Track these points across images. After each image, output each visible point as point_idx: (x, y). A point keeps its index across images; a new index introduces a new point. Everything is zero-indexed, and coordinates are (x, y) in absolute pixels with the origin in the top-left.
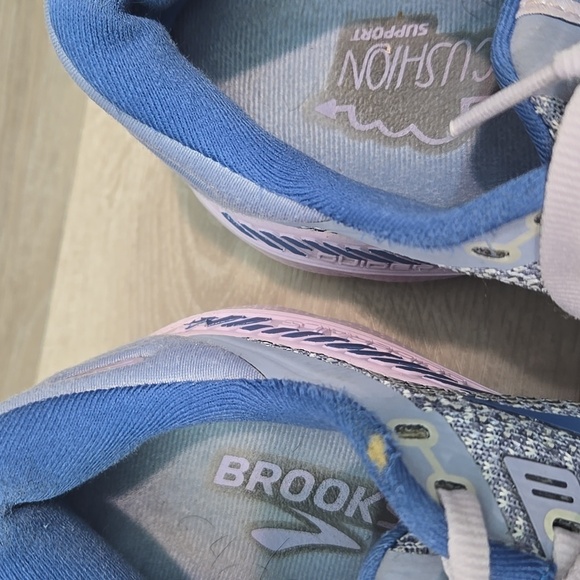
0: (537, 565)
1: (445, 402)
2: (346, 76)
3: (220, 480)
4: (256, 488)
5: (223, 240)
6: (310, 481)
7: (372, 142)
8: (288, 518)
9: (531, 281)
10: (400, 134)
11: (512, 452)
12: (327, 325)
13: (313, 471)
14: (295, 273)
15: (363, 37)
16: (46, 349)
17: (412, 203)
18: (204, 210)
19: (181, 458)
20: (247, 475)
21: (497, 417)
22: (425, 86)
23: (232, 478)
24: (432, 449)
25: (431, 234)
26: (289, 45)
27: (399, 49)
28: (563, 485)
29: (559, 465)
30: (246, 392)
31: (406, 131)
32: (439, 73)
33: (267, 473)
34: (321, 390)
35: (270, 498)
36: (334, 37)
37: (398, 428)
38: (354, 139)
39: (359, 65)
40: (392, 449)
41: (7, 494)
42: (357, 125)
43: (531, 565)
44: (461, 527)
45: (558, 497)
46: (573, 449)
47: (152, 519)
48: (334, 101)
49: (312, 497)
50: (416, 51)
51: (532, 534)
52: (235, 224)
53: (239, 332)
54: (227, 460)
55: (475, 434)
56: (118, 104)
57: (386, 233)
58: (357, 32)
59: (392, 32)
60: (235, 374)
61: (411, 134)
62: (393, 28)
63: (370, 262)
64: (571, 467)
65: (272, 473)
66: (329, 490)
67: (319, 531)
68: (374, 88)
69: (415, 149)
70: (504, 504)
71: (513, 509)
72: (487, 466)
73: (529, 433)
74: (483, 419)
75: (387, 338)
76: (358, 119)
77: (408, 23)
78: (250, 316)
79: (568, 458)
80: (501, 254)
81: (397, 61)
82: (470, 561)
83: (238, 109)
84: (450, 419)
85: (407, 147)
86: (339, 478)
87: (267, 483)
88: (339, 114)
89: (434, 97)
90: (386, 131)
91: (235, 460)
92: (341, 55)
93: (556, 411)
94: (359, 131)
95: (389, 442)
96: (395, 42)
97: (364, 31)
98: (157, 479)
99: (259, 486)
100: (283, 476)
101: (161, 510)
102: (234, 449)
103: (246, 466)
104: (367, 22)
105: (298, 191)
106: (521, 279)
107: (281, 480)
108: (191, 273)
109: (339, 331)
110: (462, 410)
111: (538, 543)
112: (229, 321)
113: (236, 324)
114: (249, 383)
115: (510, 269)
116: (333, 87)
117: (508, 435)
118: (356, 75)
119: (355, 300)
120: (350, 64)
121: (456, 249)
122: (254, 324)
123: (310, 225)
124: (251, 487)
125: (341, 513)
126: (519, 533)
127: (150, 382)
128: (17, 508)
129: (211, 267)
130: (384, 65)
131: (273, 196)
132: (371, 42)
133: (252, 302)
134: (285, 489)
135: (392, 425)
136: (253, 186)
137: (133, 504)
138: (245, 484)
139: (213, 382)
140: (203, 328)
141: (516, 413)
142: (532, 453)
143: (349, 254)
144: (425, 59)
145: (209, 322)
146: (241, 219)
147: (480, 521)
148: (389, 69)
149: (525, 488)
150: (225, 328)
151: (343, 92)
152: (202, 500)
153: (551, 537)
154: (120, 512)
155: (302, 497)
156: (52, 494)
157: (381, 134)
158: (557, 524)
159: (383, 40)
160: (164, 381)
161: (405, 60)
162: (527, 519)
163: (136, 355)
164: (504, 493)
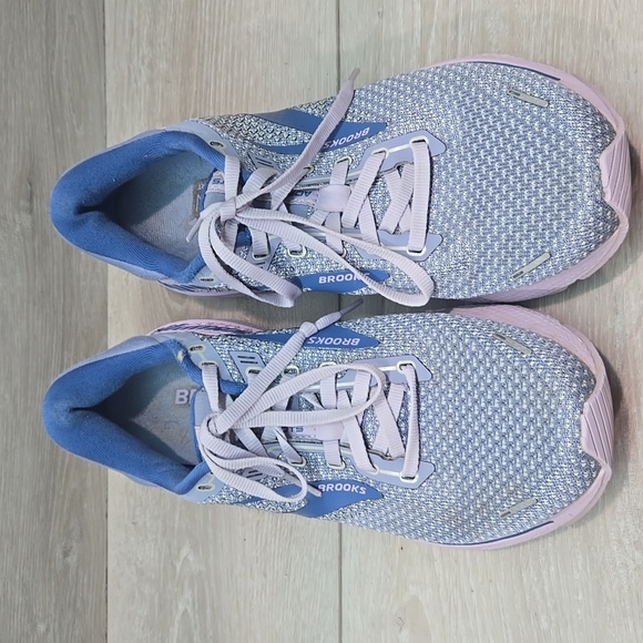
0: (242, 385)
3: (177, 402)
11: (233, 349)
19: (158, 395)
20: (188, 397)
23: (182, 400)
24: (203, 353)
28: (254, 358)
29: (252, 352)
30: (153, 350)
36: (190, 190)
37: (190, 349)
40: (187, 354)
41: (69, 403)
43: (237, 385)
44: (206, 375)
45: (251, 362)
46: (259, 345)
51: (240, 376)
54: (179, 392)
58: (200, 185)
64: (257, 351)
71: (233, 369)
73: (241, 342)
79: (257, 348)
82: (210, 385)
84: (212, 342)
91: (182, 391)
92: (195, 198)
97: (202, 185)
102: (180, 386)
103: (187, 393)
104: (203, 180)
111: (243, 379)
114: (154, 347)
116: (194, 212)
122: (177, 327)
126: (236, 376)
128: (76, 409)
138: (188, 401)
142: (241, 349)
147: (215, 373)
149: (238, 361)
152: (173, 413)
153: (248, 376)
158: (251, 371)
162: (239, 371)
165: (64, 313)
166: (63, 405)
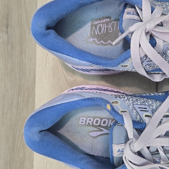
0: (142, 124)
1: (121, 96)
2: (93, 32)
3: (80, 123)
4: (88, 124)
5: (73, 72)
6: (99, 120)
7: (101, 46)
8: (96, 129)
9: (134, 70)
10: (107, 43)
11: (135, 104)
12: (98, 86)
13: (100, 118)
14: (90, 76)
15: (96, 23)
16: (36, 103)
17: (109, 59)
18: (67, 65)
19: (71, 120)
20: (86, 121)
21: (132, 98)
22: (111, 32)
23: (83, 122)
24: (119, 105)
25: (112, 64)
26: (80, 27)
27: (104, 25)
28: (146, 108)
29: (145, 105)
30: (82, 102)
31: (108, 42)
32: (113, 29)
33: (90, 120)
34: (97, 98)
35: (91, 125)
36: (89, 24)
37: (112, 102)
38: (97, 45)
39: (96, 29)
40: (111, 106)
41: (38, 129)
42: (98, 42)
43: (141, 124)
44: (126, 118)
45: (145, 111)
46: (147, 101)
47: (67, 134)
48: (92, 38)
49: (100, 124)
50: (107, 25)
51: (141, 118)
52: (75, 68)
53: (79, 91)
54: (81, 119)
55: (128, 101)
56: (48, 48)
57: (104, 65)
58: (94, 22)
59: (102, 21)
60: (80, 98)
61: (109, 42)
62: (102, 20)
63: (105, 71)
64: (147, 105)
65: (91, 120)
66: (104, 121)
67: (103, 131)
68: (100, 34)
69: (111, 46)
70: (135, 113)
71: (137, 114)
72: (131, 107)
73: (138, 100)
74: (129, 98)
75: (111, 87)
76: (98, 41)
77: (105, 19)
78: (81, 87)
79: (147, 103)
80: (127, 66)
81: (104, 27)
82: (128, 124)
83: (72, 45)
84: (122, 99)
85: (109, 45)
86: (105, 119)
87: (90, 122)
88: (93, 41)
89: (113, 34)
90: (104, 43)
91: (83, 118)
92: (92, 28)
93: (144, 95)
94: (98, 44)
95: (111, 105)
96: (103, 23)
97: (96, 22)
98: (67, 125)
99: (89, 123)
100: (94, 120)
101: (69, 132)
102: (82, 116)
103: (85, 119)
104: (96, 20)
105: (86, 60)
106: (132, 70)
107: (93, 121)
108: (66, 80)
109: (100, 87)
110: (125, 97)
111: (142, 120)
112: (77, 89)
113: (78, 89)
114: (83, 100)
115: (129, 69)
116: (91, 35)
117: (134, 100)
118: (95, 31)
119: (104, 80)
120: (94, 29)
121: (117, 67)
122: (82, 89)
123: (90, 66)
124: (87, 124)
125: (107, 126)
126: (138, 118)
127: (63, 103)
128: (41, 131)
129: (71, 78)
130: (101, 28)
131: (82, 61)
132: (98, 24)
133: (81, 84)
134: (94, 123)
135: (111, 102)
136: (77, 60)
137: (62, 131)
138: (86, 123)
139: (76, 101)
140: (71, 91)
141: (136, 96)
142: (139, 103)
143: (100, 70)
144: (110, 26)
145: (72, 90)
146: (76, 67)
147: (130, 117)
148: (103, 29)
149: (139, 110)
150: (76, 91)
151: (93, 36)
152: (77, 128)
153: (145, 119)
154: (60, 133)
155: (98, 124)
156: (47, 128)
157: (103, 44)
158: (146, 116)
159: (100, 23)
160: (66, 102)
161: (106, 27)
162: (140, 116)
163: (59, 98)
164: (135, 111)
165: (19, 80)
166: (36, 129)
